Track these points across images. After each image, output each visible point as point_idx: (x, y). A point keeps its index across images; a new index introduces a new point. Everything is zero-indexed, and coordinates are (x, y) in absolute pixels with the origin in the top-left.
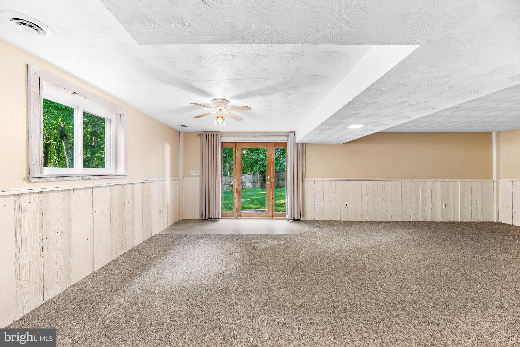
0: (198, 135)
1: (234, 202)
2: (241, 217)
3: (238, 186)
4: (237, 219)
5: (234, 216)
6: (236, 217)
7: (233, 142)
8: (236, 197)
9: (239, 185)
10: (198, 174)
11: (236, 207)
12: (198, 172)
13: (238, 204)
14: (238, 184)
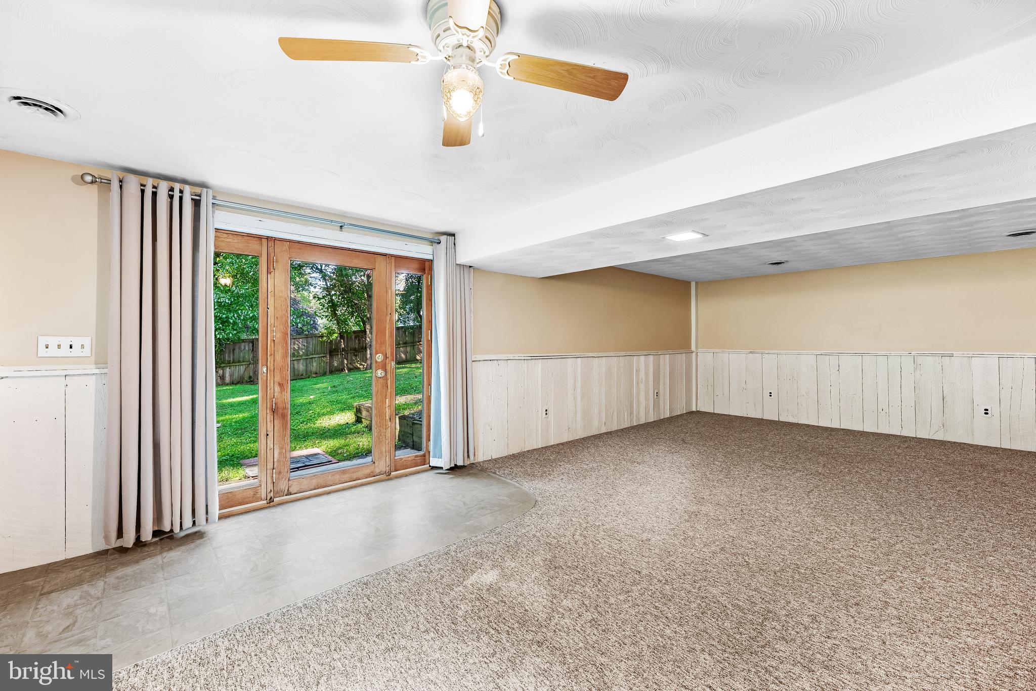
0: (88, 178)
1: (263, 447)
2: (291, 494)
3: (277, 389)
4: (274, 506)
5: (264, 496)
6: (271, 500)
7: (260, 238)
8: (270, 428)
9: (281, 385)
10: (87, 352)
11: (270, 465)
12: (87, 341)
13: (280, 453)
14: (279, 384)
